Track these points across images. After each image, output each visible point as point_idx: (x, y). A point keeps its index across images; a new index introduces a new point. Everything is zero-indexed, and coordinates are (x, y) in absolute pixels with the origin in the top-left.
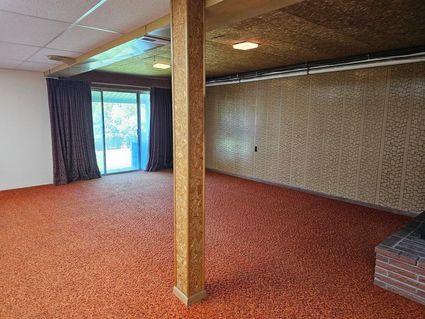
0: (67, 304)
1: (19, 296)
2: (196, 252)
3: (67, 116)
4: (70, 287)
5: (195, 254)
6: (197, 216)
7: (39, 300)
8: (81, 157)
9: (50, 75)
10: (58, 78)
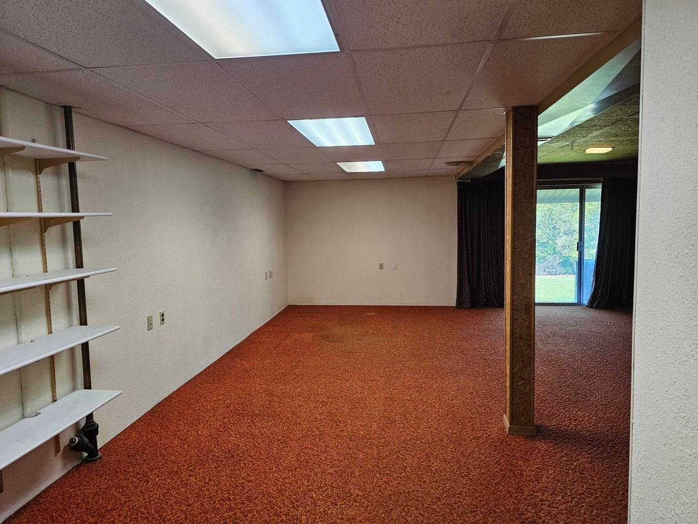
0: (409, 398)
1: (379, 383)
2: (521, 378)
3: (476, 225)
4: (417, 389)
5: (520, 380)
6: (523, 338)
7: (391, 390)
8: (490, 277)
9: (460, 178)
10: (470, 181)
